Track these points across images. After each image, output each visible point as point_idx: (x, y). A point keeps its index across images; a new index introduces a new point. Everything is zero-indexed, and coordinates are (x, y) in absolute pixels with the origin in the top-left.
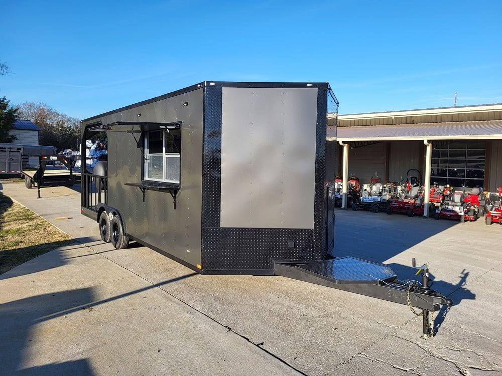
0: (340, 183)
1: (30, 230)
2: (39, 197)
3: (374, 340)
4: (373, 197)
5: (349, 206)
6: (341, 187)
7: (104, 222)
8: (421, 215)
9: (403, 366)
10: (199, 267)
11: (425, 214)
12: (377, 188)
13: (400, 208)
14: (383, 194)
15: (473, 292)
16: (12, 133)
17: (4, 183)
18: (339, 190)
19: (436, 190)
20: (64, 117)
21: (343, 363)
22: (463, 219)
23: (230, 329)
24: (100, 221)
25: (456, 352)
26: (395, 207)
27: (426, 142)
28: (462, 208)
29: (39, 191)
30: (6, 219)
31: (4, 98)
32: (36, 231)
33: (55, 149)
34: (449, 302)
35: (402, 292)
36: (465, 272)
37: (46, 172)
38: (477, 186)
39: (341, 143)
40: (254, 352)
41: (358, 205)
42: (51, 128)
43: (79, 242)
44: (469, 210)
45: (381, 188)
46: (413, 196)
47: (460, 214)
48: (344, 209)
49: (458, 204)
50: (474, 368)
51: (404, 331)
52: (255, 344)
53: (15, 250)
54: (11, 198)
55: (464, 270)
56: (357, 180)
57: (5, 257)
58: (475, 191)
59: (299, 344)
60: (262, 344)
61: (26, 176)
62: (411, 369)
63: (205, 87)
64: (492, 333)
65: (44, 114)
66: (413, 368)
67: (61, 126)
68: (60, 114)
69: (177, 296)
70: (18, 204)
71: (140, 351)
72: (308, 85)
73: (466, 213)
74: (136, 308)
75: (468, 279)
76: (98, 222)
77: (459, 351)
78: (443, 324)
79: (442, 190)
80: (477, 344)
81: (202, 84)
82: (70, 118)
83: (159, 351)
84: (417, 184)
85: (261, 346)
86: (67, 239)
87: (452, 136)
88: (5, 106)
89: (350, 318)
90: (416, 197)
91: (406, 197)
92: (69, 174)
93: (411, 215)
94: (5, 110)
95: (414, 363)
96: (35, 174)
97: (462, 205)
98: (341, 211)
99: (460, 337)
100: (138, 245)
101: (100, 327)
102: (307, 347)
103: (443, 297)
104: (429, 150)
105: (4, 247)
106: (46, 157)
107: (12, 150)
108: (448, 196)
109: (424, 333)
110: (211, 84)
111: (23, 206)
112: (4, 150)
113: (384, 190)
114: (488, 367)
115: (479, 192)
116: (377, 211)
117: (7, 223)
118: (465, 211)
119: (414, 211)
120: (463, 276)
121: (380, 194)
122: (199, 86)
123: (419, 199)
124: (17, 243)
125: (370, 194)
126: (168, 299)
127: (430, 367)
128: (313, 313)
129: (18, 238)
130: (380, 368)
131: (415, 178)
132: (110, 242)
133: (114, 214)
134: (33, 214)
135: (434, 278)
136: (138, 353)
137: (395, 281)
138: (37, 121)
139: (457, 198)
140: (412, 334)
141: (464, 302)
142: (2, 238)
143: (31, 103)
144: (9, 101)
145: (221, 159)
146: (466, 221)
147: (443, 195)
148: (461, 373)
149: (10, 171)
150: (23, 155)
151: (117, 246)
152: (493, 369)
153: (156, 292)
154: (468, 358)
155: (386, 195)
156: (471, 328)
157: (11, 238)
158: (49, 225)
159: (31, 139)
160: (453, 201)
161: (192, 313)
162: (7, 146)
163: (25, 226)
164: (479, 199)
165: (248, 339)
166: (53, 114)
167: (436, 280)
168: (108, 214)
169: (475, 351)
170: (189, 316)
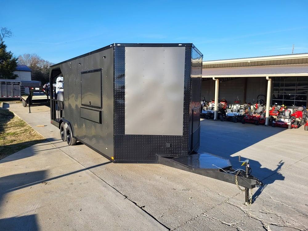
0: (213, 104)
1: (21, 133)
2: (30, 113)
3: (214, 205)
4: (234, 113)
5: (218, 118)
6: (214, 106)
7: (62, 129)
8: (263, 124)
9: (228, 222)
10: (113, 158)
11: (266, 124)
12: (237, 107)
13: (250, 119)
14: (240, 111)
15: (283, 175)
16: (15, 73)
17: (10, 104)
18: (213, 108)
19: (276, 108)
20: (48, 62)
21: (191, 220)
22: (289, 127)
23: (126, 197)
24: (61, 128)
25: (264, 214)
26: (247, 119)
27: (267, 78)
28: (290, 120)
29: (30, 109)
30: (9, 126)
31: (10, 52)
32: (25, 134)
33: (40, 83)
34: (261, 183)
35: (233, 176)
36: (282, 162)
37: (33, 97)
38: (302, 105)
39: (214, 79)
40: (138, 212)
41: (224, 118)
42: (40, 69)
43: (48, 141)
44: (294, 121)
45: (239, 107)
46: (259, 112)
47: (288, 124)
48: (215, 120)
49: (287, 117)
50: (273, 224)
51: (234, 200)
52: (139, 207)
53: (10, 145)
54: (14, 113)
55: (282, 161)
56: (226, 102)
57: (3, 150)
58: (300, 109)
59: (166, 207)
60: (144, 207)
61: (23, 100)
62: (233, 224)
63: (114, 46)
64: (290, 202)
65: (36, 60)
66: (234, 224)
67: (46, 68)
68: (45, 61)
69: (99, 176)
70: (17, 117)
71: (70, 210)
72: (179, 45)
73: (292, 123)
74: (73, 183)
75: (282, 167)
76: (60, 129)
77: (266, 213)
78: (260, 196)
79: (279, 108)
80: (279, 209)
81: (113, 45)
82: (51, 63)
83: (81, 210)
84: (263, 104)
85: (143, 208)
86: (41, 139)
87: (284, 74)
88: (11, 56)
89: (202, 191)
90: (261, 113)
91: (255, 113)
92: (47, 98)
93: (257, 124)
94: (10, 59)
95: (235, 220)
96: (27, 99)
97: (290, 118)
98: (213, 121)
99: (269, 204)
100: (80, 143)
101: (49, 194)
102: (171, 209)
103: (257, 180)
104: (269, 83)
105: (4, 144)
106: (33, 88)
107: (15, 84)
108: (282, 112)
109: (246, 201)
110: (118, 45)
111: (19, 118)
112: (10, 83)
113: (241, 108)
114: (282, 224)
115: (303, 109)
116: (236, 121)
117: (9, 129)
118: (292, 122)
119: (259, 121)
120: (280, 164)
121: (238, 111)
122: (111, 46)
123: (263, 114)
124: (12, 141)
125: (232, 111)
126: (93, 177)
127: (245, 223)
128: (180, 187)
129: (13, 138)
130: (213, 224)
131: (262, 100)
132: (66, 141)
133: (68, 124)
134: (25, 123)
135: (261, 166)
136: (68, 211)
137: (231, 169)
138: (31, 65)
139: (287, 113)
140: (238, 202)
141: (277, 182)
142: (4, 138)
143: (28, 54)
144: (13, 53)
145: (124, 92)
146: (292, 128)
147: (279, 111)
148: (264, 227)
149: (14, 96)
150: (21, 87)
151: (70, 144)
152: (285, 225)
153: (87, 173)
154: (271, 218)
155: (242, 111)
156: (277, 199)
157: (9, 138)
158: (33, 130)
159: (27, 77)
160: (284, 115)
161: (106, 187)
162: (12, 81)
163: (18, 131)
164: (303, 114)
165: (136, 204)
166: (41, 61)
167: (262, 167)
168: (64, 124)
169: (276, 213)
170: (103, 188)
